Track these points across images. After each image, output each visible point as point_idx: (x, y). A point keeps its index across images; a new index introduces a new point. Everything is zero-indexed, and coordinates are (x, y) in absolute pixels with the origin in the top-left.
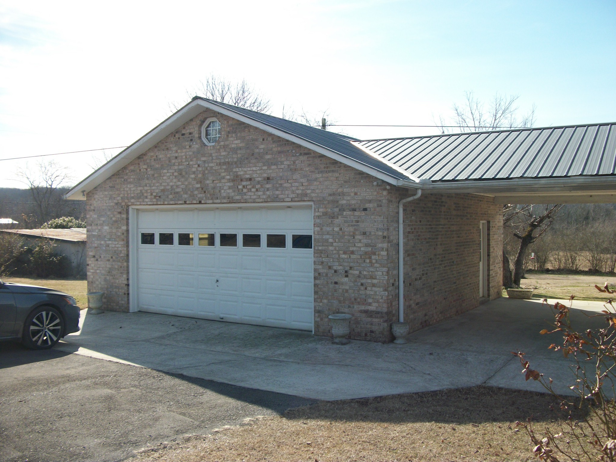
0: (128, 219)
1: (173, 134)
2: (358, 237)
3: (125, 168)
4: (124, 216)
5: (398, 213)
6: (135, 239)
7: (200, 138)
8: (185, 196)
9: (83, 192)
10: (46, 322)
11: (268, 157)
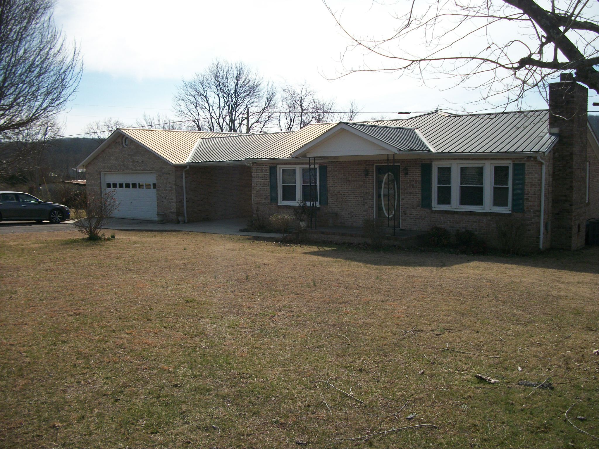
0: (100, 177)
1: (113, 142)
2: (168, 184)
3: (98, 155)
4: (99, 176)
5: (182, 174)
6: (104, 186)
7: (122, 144)
8: (118, 168)
9: (83, 166)
10: (56, 215)
11: (142, 153)
